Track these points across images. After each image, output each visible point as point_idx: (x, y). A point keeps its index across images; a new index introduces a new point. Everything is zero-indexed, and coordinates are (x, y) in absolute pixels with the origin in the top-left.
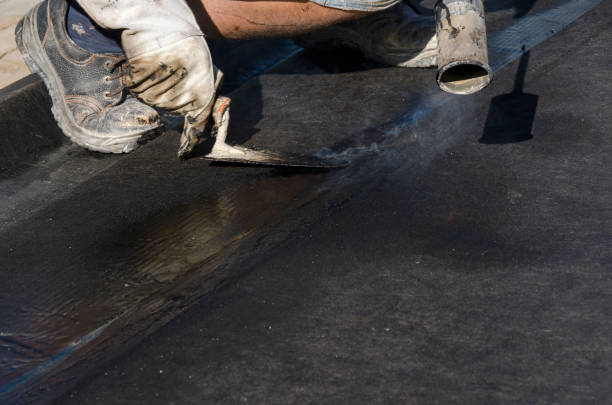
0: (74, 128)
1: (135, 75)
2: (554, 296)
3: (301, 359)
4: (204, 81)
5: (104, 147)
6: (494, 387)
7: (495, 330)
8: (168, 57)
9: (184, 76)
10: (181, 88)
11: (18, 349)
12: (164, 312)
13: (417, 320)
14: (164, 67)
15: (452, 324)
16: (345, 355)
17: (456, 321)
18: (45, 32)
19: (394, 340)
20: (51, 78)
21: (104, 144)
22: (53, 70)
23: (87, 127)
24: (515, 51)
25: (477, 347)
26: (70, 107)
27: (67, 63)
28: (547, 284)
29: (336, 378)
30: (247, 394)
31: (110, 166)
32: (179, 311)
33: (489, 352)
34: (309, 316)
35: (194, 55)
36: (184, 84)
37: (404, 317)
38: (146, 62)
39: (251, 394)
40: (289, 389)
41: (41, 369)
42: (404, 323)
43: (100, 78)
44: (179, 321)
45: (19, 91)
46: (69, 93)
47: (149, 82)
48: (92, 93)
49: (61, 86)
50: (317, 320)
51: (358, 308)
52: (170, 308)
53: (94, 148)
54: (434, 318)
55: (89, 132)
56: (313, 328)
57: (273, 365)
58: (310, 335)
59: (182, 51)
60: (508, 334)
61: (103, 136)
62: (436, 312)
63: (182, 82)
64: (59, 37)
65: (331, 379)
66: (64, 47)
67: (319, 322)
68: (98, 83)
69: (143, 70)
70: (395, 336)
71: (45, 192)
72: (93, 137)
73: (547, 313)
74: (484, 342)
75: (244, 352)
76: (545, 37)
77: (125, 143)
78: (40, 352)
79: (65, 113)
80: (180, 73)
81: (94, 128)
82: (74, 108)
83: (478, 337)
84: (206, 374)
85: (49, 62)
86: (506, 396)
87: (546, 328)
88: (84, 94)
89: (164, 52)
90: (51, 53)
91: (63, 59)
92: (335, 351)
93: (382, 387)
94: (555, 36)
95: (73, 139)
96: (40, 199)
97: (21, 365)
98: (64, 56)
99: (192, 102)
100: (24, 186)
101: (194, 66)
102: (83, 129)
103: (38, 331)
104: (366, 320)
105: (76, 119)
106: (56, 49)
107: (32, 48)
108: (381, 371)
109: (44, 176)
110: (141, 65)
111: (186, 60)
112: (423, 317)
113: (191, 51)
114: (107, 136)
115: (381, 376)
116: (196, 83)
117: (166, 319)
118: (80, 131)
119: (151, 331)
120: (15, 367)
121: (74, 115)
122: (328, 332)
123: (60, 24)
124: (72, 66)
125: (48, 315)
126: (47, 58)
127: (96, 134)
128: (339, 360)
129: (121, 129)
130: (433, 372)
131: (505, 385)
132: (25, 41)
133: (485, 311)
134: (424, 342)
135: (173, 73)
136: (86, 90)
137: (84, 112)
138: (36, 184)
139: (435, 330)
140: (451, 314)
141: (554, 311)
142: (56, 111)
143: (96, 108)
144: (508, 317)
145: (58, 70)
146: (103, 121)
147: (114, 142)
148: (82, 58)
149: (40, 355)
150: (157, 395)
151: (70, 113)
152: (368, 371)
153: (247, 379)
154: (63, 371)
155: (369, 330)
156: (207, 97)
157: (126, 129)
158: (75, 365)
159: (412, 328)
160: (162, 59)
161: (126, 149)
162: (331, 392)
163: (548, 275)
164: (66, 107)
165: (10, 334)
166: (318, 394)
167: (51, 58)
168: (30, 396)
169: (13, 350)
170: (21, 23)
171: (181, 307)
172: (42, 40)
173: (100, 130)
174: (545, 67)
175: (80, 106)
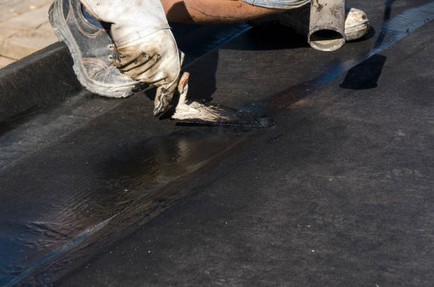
0: (88, 81)
1: (122, 60)
2: (426, 206)
3: (248, 245)
4: (173, 63)
5: (109, 93)
6: (383, 269)
7: (384, 228)
8: (146, 47)
9: (158, 60)
10: (157, 68)
11: (50, 233)
12: (152, 210)
13: (330, 220)
14: (144, 54)
15: (354, 224)
16: (279, 243)
17: (356, 222)
18: (68, 13)
19: (314, 234)
20: (72, 44)
21: (108, 91)
22: (73, 40)
23: (97, 80)
24: (402, 32)
25: (372, 241)
26: (85, 66)
27: (82, 35)
28: (422, 197)
29: (273, 260)
30: (209, 269)
31: (115, 106)
32: (162, 210)
33: (380, 244)
34: (254, 215)
35: (165, 45)
36: (159, 66)
37: (321, 218)
38: (130, 50)
39: (213, 268)
40: (239, 266)
41: (65, 247)
42: (322, 222)
43: (105, 46)
44: (162, 216)
45: (52, 52)
46: (84, 56)
47: (133, 65)
48: (100, 56)
49: (79, 51)
50: (260, 218)
51: (288, 211)
52: (156, 208)
53: (102, 94)
54: (341, 219)
55: (98, 83)
56: (256, 224)
57: (228, 249)
58: (254, 229)
59: (157, 42)
60: (393, 231)
61: (108, 85)
62: (343, 215)
63: (157, 65)
64: (77, 17)
65: (269, 260)
66: (80, 24)
67: (260, 220)
68: (104, 50)
69: (129, 56)
70: (314, 231)
71: (69, 123)
72: (101, 86)
73: (421, 218)
74: (377, 237)
75: (208, 239)
76: (423, 23)
77: (123, 91)
78: (65, 236)
79: (82, 70)
80: (155, 58)
81: (101, 80)
82: (87, 66)
83: (373, 233)
84: (181, 254)
85: (71, 34)
86: (391, 275)
87: (420, 228)
88: (94, 57)
89: (143, 43)
90: (72, 27)
91: (80, 32)
92: (272, 240)
93: (304, 267)
94: (430, 22)
95: (88, 88)
96: (66, 128)
97: (51, 245)
98: (81, 30)
99: (165, 79)
100: (54, 119)
101: (165, 53)
102: (94, 81)
103: (63, 221)
104: (294, 219)
105: (89, 75)
106: (75, 25)
107: (60, 24)
108: (304, 256)
109: (68, 112)
110: (127, 53)
111: (159, 49)
112: (334, 218)
113: (163, 41)
114: (111, 85)
115: (304, 259)
116: (167, 65)
117: (153, 215)
118: (92, 82)
119: (143, 223)
120: (47, 246)
121: (88, 71)
122: (267, 227)
123: (78, 8)
124: (86, 37)
125: (70, 210)
126: (69, 31)
127: (103, 84)
128: (274, 246)
129: (121, 81)
130: (341, 257)
131: (391, 267)
132: (55, 19)
133: (378, 215)
134: (334, 236)
135: (150, 58)
136: (96, 54)
137: (94, 69)
138: (63, 118)
139: (342, 227)
140: (353, 217)
141: (426, 216)
142: (76, 68)
143: (103, 67)
144: (394, 219)
145: (77, 40)
146: (108, 75)
147: (116, 89)
148: (93, 32)
149: (64, 238)
150: (146, 268)
151: (85, 70)
152: (295, 255)
153: (210, 258)
154: (81, 249)
155: (296, 227)
156: (175, 74)
157: (125, 81)
158: (89, 246)
159: (326, 226)
160: (142, 49)
161: (124, 95)
162: (268, 269)
163: (422, 190)
164: (83, 66)
165: (43, 223)
166: (259, 270)
167: (73, 31)
168: (57, 266)
169: (45, 234)
170: (52, 7)
171: (164, 207)
172: (66, 18)
173: (106, 82)
174: (423, 44)
175: (92, 65)
